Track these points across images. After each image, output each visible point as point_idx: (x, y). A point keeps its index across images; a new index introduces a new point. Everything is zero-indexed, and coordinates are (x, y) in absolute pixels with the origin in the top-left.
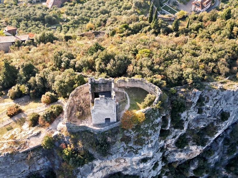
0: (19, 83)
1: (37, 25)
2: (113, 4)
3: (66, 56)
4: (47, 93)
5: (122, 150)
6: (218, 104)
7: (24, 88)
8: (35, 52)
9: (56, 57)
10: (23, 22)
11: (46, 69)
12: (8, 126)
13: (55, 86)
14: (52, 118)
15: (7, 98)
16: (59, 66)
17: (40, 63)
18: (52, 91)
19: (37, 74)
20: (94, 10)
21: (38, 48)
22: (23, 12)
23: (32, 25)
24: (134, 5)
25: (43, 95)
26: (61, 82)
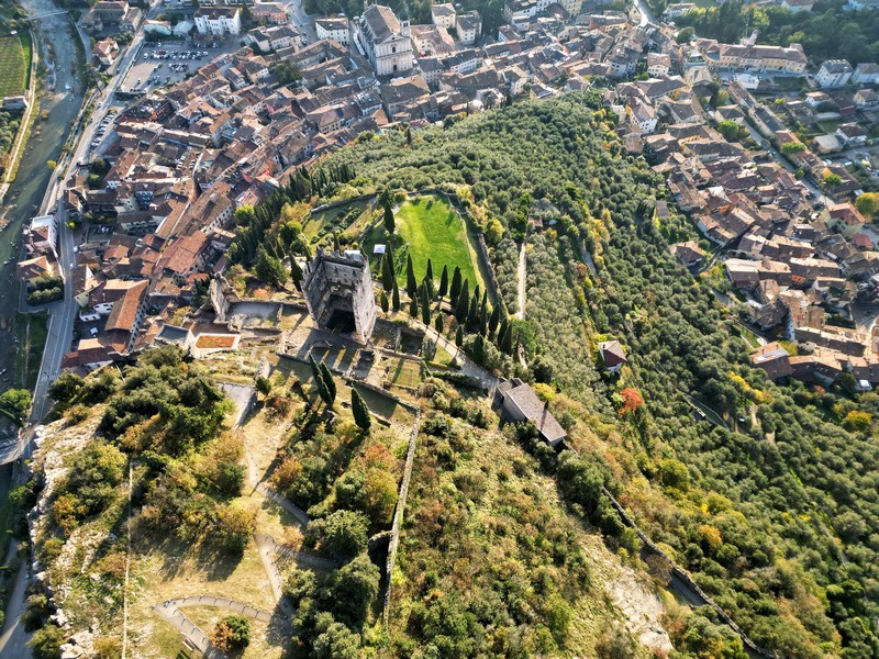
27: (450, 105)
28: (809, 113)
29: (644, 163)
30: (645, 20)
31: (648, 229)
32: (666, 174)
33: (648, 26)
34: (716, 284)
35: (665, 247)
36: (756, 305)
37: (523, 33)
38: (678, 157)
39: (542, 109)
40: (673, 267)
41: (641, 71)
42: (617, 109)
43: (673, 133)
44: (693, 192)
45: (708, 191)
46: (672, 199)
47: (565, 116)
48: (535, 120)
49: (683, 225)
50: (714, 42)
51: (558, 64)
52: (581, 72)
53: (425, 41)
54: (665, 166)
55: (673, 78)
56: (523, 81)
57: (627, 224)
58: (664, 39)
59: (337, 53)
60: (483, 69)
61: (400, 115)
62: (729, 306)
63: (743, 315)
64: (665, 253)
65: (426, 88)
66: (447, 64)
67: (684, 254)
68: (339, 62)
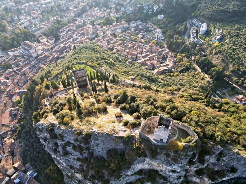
0: (126, 103)
1: (145, 80)
2: (188, 82)
3: (153, 99)
4: (136, 113)
5: (163, 159)
6: (232, 161)
7: (127, 106)
8: (139, 92)
9: (148, 98)
10: (139, 76)
11: (141, 102)
12: (113, 121)
13: (142, 111)
14: (134, 126)
15: (118, 108)
16: (147, 102)
17: (139, 98)
18: (139, 113)
19: (136, 102)
20: (176, 82)
21: (141, 90)
22: (141, 72)
23: (143, 79)
24: (199, 86)
25: (134, 113)
26: (146, 110)
28: (134, 32)
29: (110, 51)
30: (91, 26)
37: (66, 37)
38: (116, 47)
41: (97, 36)
42: (98, 43)
43: (112, 44)
44: (123, 52)
45: (126, 51)
50: (108, 26)
51: (79, 40)
52: (85, 39)
53: (42, 46)
54: (115, 50)
55: (105, 34)
56: (73, 46)
58: (98, 28)
60: (62, 47)
66: (52, 49)
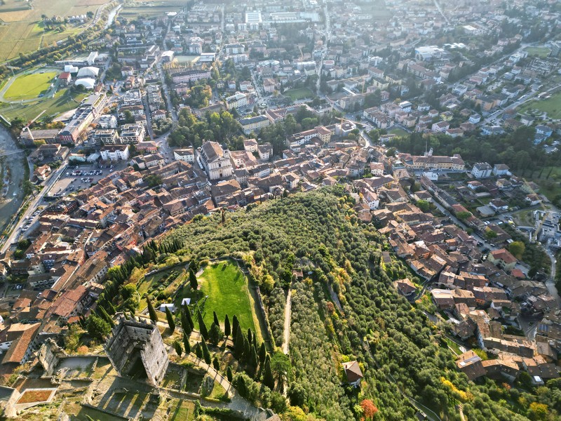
27: (253, 196)
28: (471, 193)
29: (373, 227)
30: (368, 144)
31: (378, 271)
32: (387, 234)
33: (369, 148)
34: (427, 308)
35: (390, 283)
36: (456, 322)
37: (297, 153)
38: (394, 223)
39: (305, 199)
40: (396, 297)
41: (367, 173)
42: (354, 195)
43: (389, 208)
44: (405, 245)
45: (415, 244)
46: (392, 250)
47: (320, 202)
48: (301, 205)
49: (401, 266)
50: (409, 155)
51: (317, 170)
52: (331, 175)
53: (240, 159)
54: (386, 229)
55: (386, 176)
56: (297, 181)
57: (363, 270)
58: (379, 155)
59: (186, 168)
60: (273, 175)
61: (222, 203)
62: (438, 324)
63: (448, 330)
64: (390, 288)
65: (239, 186)
66: (252, 172)
67: (403, 288)
68: (185, 174)
